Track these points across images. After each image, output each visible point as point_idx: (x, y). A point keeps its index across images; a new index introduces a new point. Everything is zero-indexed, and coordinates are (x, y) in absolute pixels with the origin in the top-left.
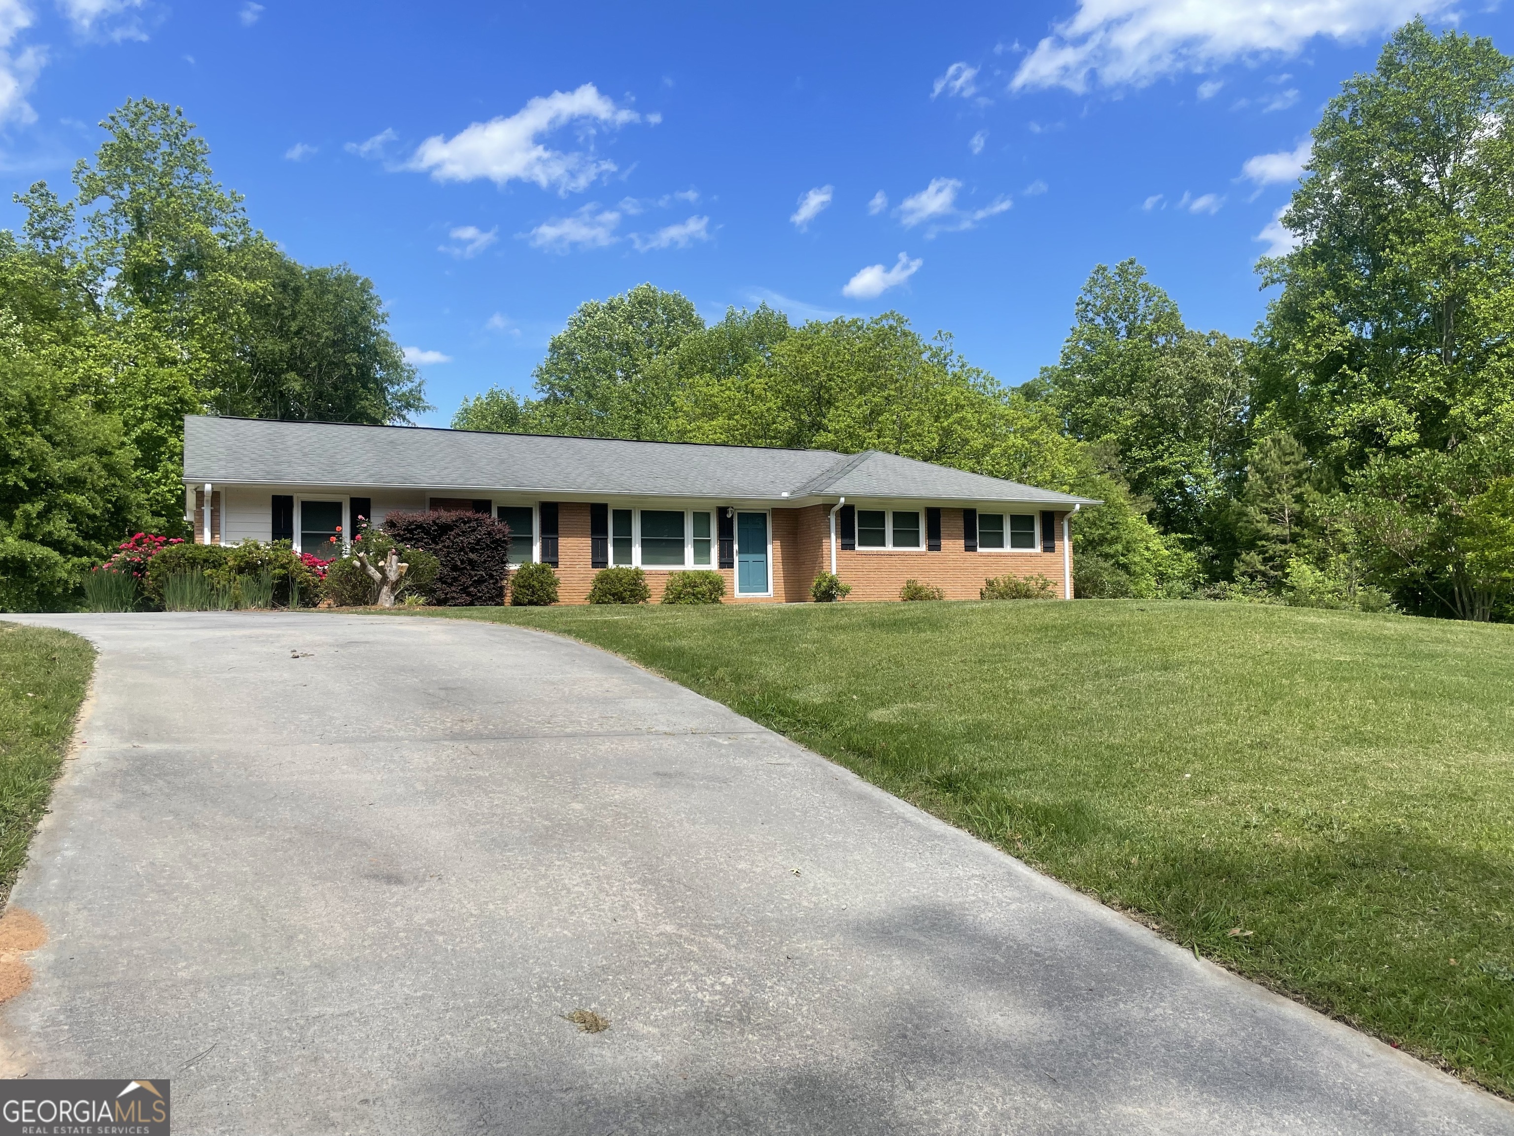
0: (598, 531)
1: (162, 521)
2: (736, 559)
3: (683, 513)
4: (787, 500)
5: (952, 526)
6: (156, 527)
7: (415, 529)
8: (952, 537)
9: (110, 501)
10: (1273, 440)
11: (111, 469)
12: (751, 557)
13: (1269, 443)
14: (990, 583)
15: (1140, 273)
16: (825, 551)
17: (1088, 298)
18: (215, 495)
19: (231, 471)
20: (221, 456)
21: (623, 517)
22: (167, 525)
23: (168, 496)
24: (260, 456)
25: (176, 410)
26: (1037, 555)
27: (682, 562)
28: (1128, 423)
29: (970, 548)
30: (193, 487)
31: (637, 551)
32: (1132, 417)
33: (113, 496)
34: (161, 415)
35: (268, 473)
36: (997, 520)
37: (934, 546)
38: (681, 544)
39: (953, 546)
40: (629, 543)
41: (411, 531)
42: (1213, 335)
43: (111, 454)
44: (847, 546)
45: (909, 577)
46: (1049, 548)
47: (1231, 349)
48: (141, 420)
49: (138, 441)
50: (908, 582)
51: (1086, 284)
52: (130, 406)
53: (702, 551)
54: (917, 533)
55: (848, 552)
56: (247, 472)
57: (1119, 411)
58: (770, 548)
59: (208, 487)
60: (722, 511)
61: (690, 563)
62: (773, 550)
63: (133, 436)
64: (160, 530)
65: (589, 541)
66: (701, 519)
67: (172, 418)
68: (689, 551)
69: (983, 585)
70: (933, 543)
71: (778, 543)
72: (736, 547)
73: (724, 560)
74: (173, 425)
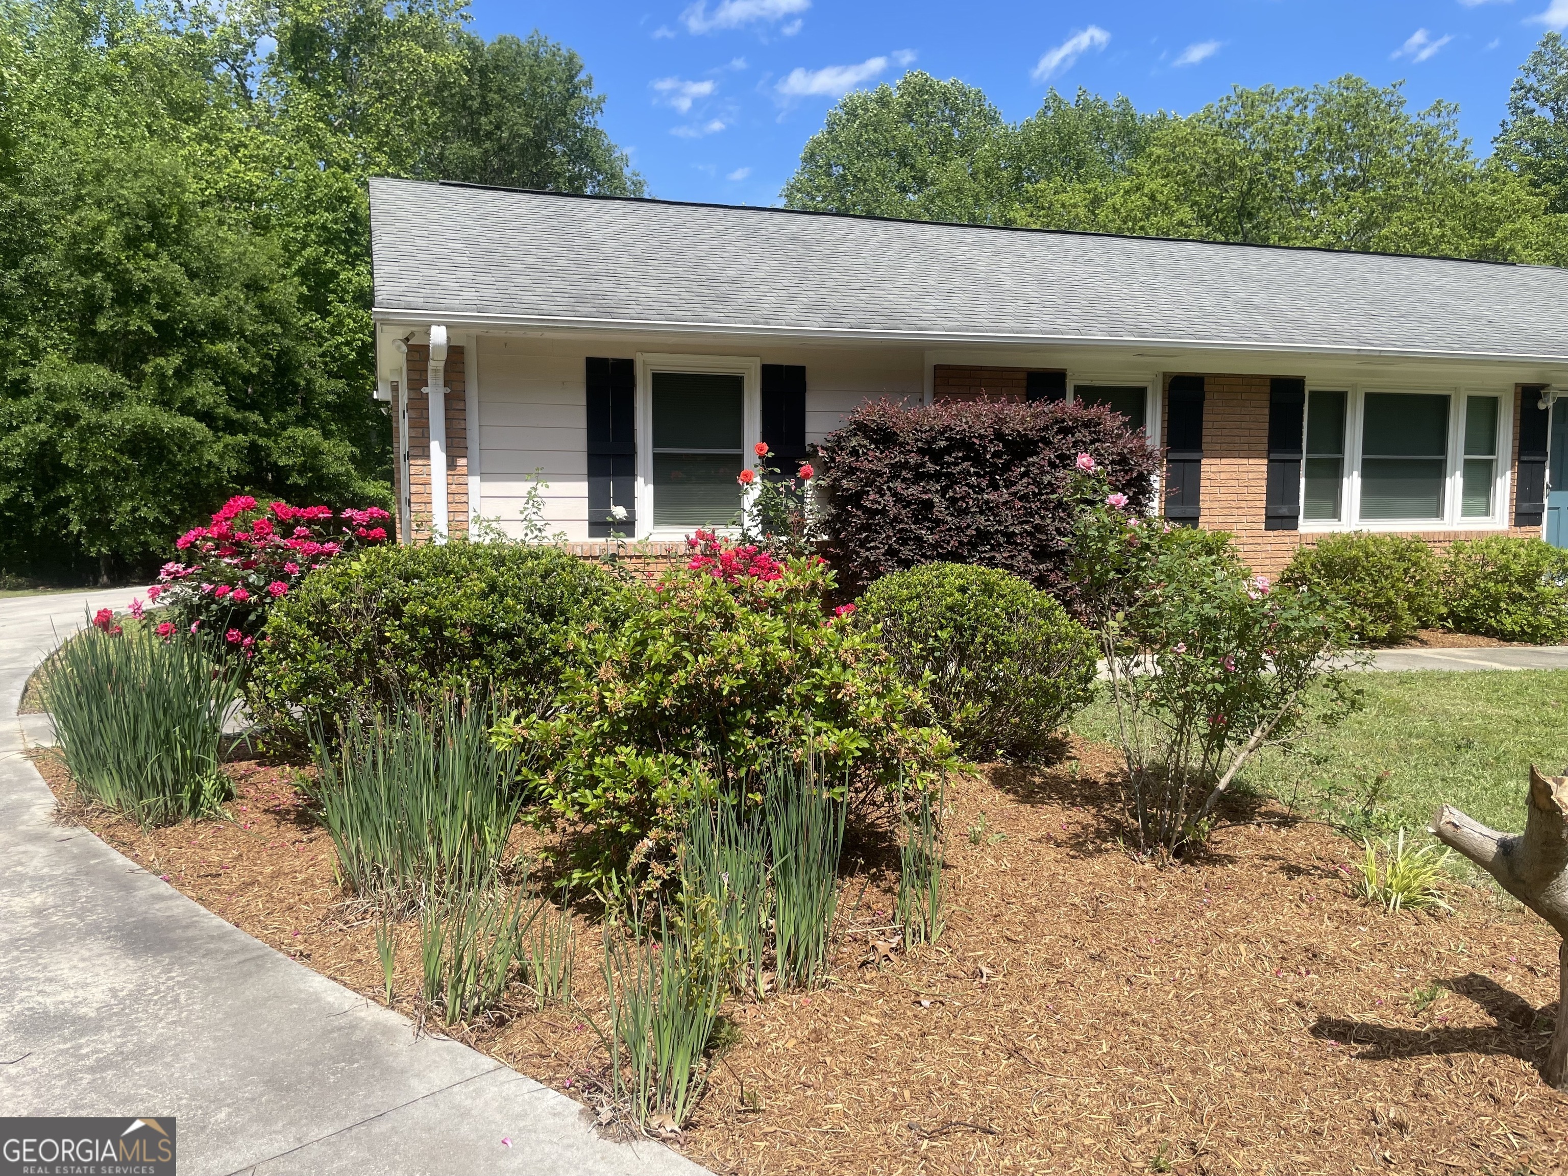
1: (341, 384)
2: (1547, 502)
6: (332, 392)
7: (948, 450)
9: (268, 356)
11: (268, 312)
18: (455, 353)
19: (489, 293)
20: (458, 259)
22: (347, 389)
23: (346, 349)
24: (545, 260)
25: (348, 231)
27: (1438, 512)
30: (401, 333)
31: (1352, 489)
33: (275, 347)
34: (329, 239)
35: (580, 300)
38: (1438, 471)
41: (937, 456)
43: (266, 289)
48: (304, 245)
49: (301, 272)
52: (289, 225)
56: (528, 298)
59: (438, 335)
60: (1528, 395)
61: (1454, 516)
63: (295, 267)
64: (339, 397)
65: (1262, 464)
66: (1483, 412)
67: (344, 242)
68: (1454, 485)
72: (1548, 476)
73: (1525, 506)
74: (346, 252)
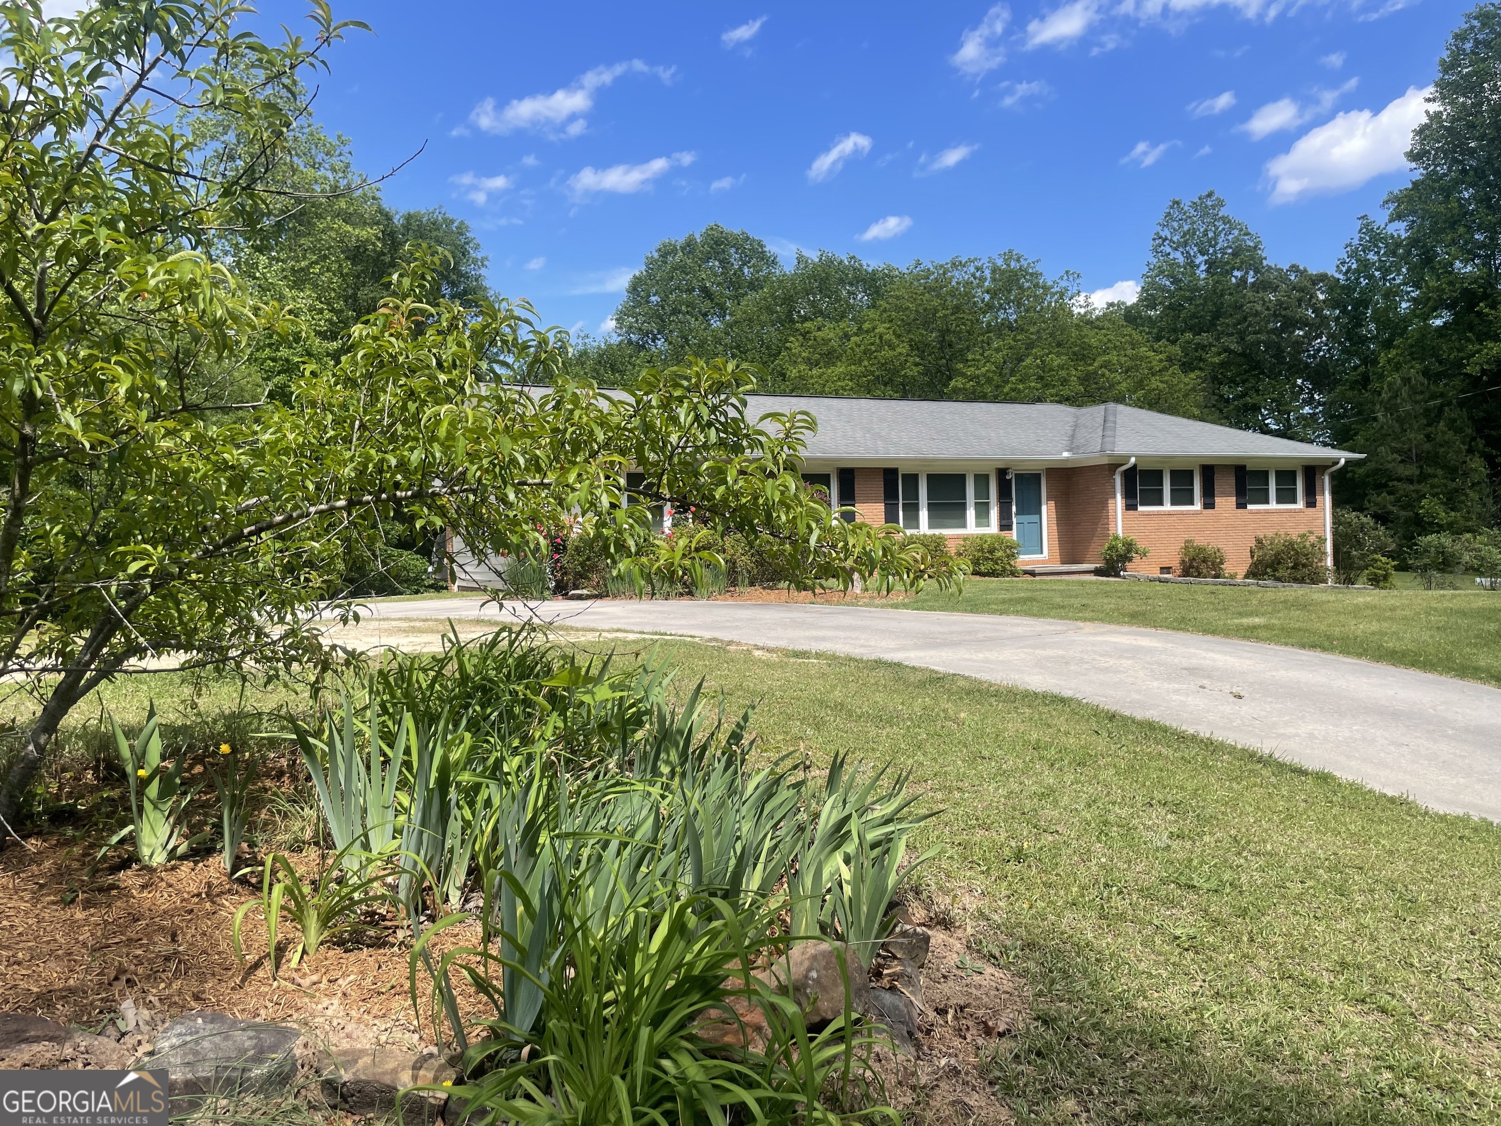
0: (890, 496)
2: (1014, 520)
3: (965, 476)
4: (1067, 460)
5: (1225, 483)
8: (1225, 494)
10: (1403, 379)
12: (1026, 518)
13: (1399, 381)
14: (1259, 541)
15: (1220, 204)
16: (1111, 513)
17: (1166, 233)
21: (908, 482)
26: (1300, 511)
27: (964, 525)
28: (1216, 360)
29: (1241, 505)
31: (924, 515)
32: (1219, 354)
36: (1263, 476)
37: (1209, 504)
38: (963, 507)
39: (1226, 503)
40: (917, 507)
42: (1294, 268)
44: (1130, 506)
45: (1187, 537)
46: (1311, 503)
47: (1314, 284)
50: (1187, 542)
51: (1161, 219)
53: (982, 511)
54: (1192, 491)
55: (1131, 512)
57: (1204, 348)
58: (1044, 508)
60: (1002, 473)
61: (972, 527)
62: (1047, 511)
65: (881, 507)
66: (982, 480)
68: (971, 513)
69: (1253, 543)
70: (1208, 501)
71: (1052, 504)
72: (1014, 509)
73: (1004, 522)
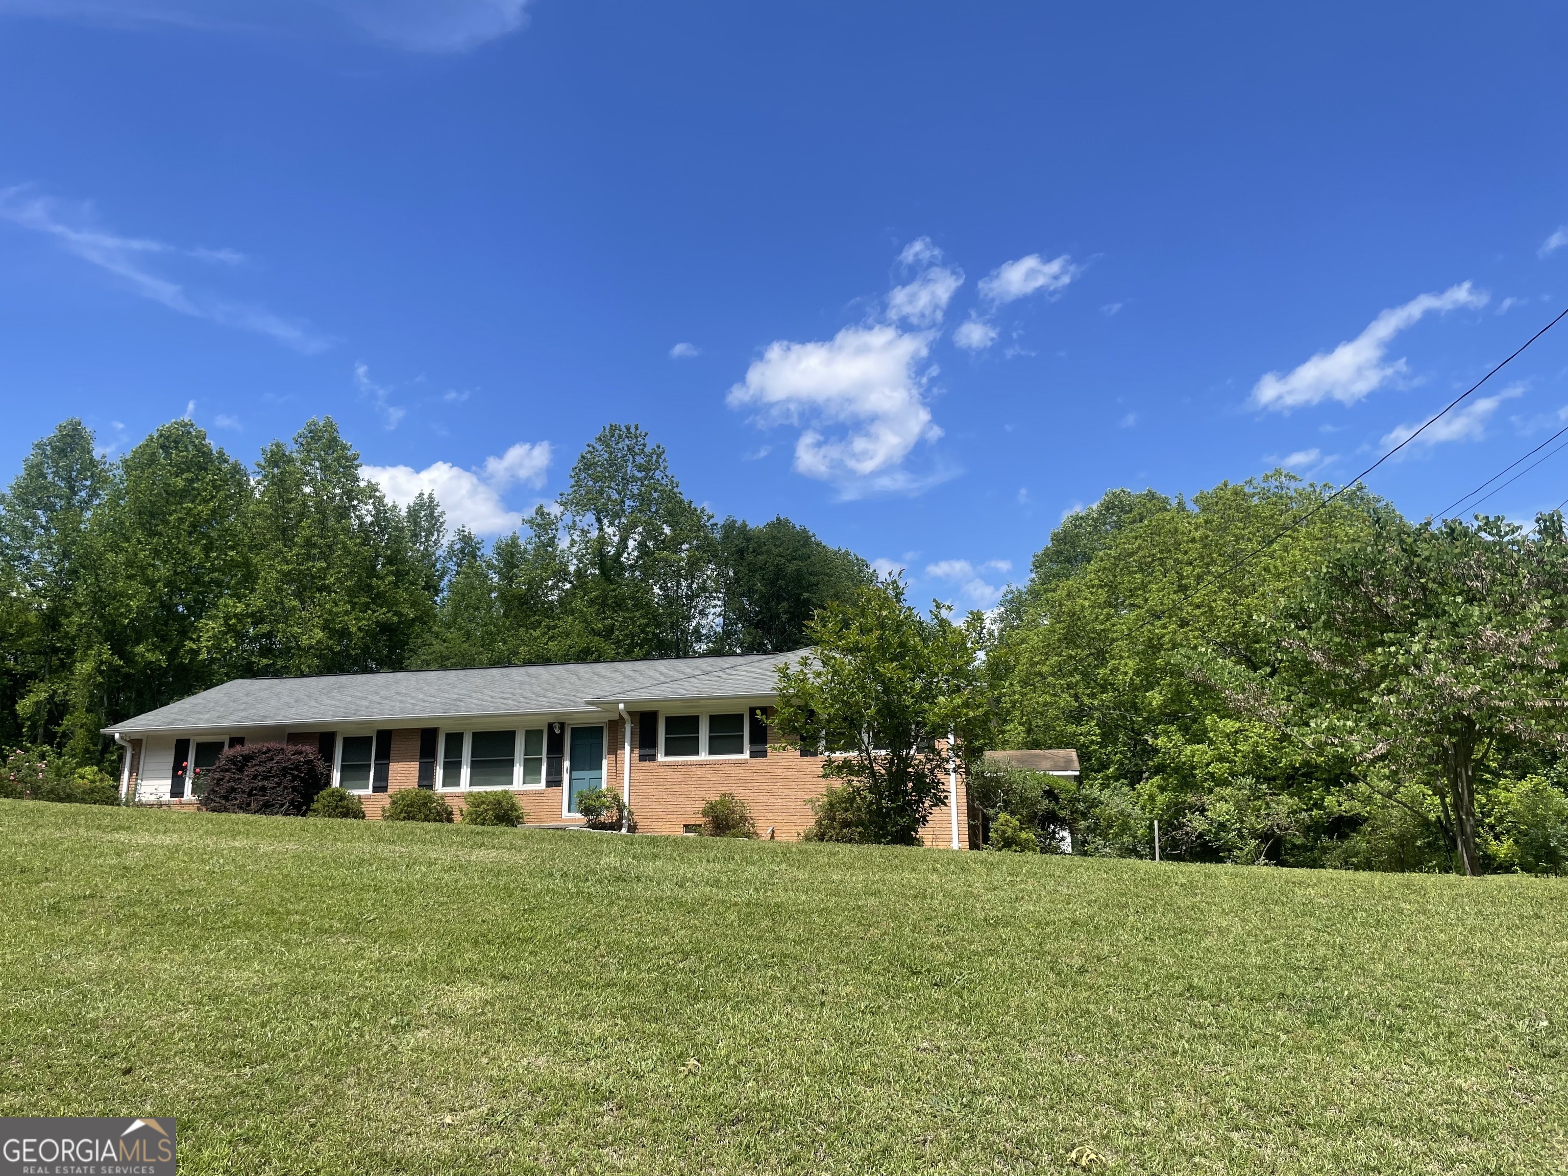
0: (427, 755)
2: (566, 777)
3: (514, 732)
12: (583, 774)
21: (454, 740)
27: (511, 782)
31: (465, 772)
37: (758, 752)
38: (511, 763)
39: (785, 751)
40: (458, 765)
44: (646, 756)
53: (531, 767)
54: (741, 737)
55: (647, 763)
58: (605, 763)
60: (551, 727)
62: (607, 765)
65: (416, 765)
66: (532, 736)
68: (518, 770)
70: (758, 748)
71: (612, 757)
72: (567, 764)
